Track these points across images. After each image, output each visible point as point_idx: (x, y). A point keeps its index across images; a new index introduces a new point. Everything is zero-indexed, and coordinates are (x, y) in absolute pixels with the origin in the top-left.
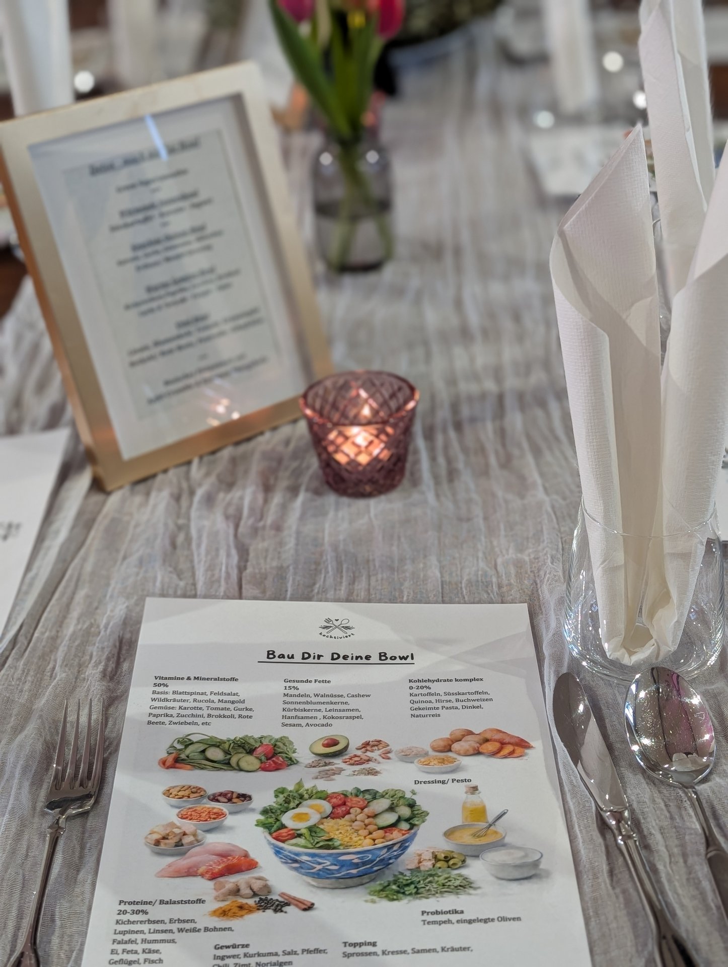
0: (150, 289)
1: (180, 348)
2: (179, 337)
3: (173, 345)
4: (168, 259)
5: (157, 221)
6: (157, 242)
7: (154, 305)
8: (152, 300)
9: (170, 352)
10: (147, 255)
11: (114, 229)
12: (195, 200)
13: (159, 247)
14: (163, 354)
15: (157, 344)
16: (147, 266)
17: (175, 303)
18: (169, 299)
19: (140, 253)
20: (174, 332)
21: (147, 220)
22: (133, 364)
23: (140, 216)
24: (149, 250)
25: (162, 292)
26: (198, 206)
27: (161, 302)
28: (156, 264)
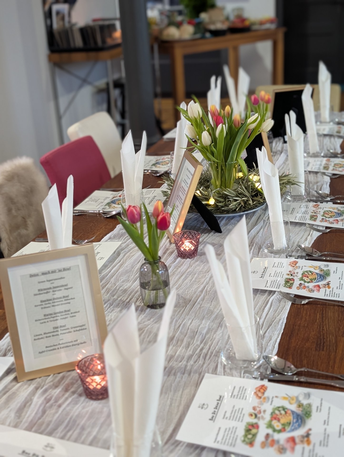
0: (45, 315)
1: (53, 336)
2: (54, 332)
3: (51, 334)
4: (53, 306)
5: (52, 293)
6: (50, 300)
7: (46, 320)
8: (45, 319)
9: (50, 337)
10: (45, 304)
11: (35, 295)
12: (66, 287)
13: (51, 302)
14: (47, 337)
15: (45, 334)
16: (45, 308)
17: (54, 321)
18: (52, 319)
19: (43, 303)
20: (52, 330)
21: (47, 292)
22: (35, 340)
23: (45, 291)
24: (47, 302)
25: (49, 317)
26: (67, 289)
27: (49, 320)
28: (49, 307)
